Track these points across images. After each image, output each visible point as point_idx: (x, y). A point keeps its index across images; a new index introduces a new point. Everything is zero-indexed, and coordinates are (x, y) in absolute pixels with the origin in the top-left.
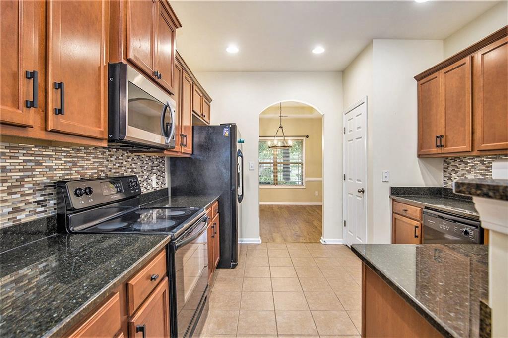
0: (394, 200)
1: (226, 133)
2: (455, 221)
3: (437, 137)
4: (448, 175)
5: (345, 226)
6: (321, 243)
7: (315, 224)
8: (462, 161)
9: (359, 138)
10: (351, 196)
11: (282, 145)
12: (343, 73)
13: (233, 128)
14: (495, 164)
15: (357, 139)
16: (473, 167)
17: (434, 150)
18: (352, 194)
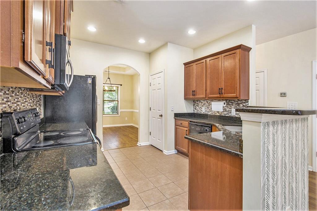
0: (175, 119)
1: (90, 81)
2: (202, 126)
3: (193, 91)
4: (195, 107)
5: (150, 135)
6: (138, 146)
7: (131, 136)
8: (200, 102)
9: (160, 89)
10: (154, 118)
11: (108, 90)
12: (150, 55)
13: (94, 79)
14: (213, 103)
15: (158, 89)
16: (204, 104)
17: (191, 97)
18: (155, 118)
